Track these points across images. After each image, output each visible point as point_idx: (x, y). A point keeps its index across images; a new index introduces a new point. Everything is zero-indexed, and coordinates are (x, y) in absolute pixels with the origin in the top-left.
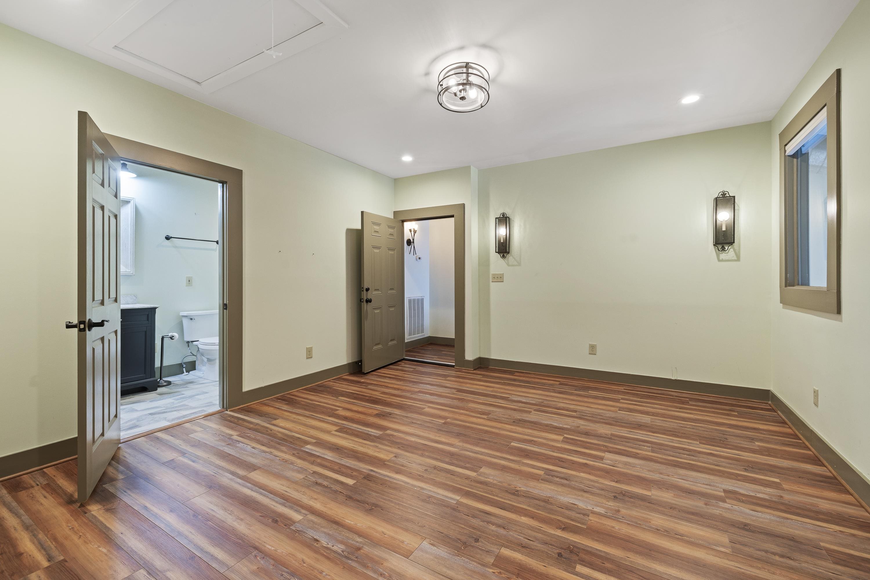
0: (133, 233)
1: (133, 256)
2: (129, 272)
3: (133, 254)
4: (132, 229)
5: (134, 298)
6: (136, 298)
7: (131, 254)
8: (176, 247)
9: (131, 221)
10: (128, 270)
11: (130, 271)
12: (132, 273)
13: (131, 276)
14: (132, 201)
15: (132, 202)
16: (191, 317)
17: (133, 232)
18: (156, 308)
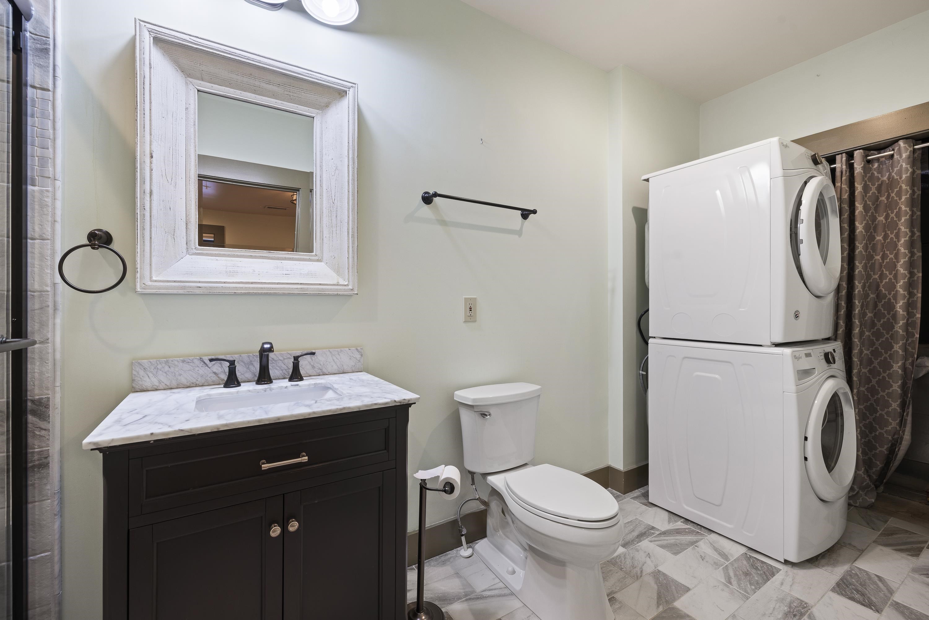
0: (353, 180)
1: (353, 243)
2: (345, 285)
3: (353, 235)
4: (350, 169)
5: (358, 356)
6: (362, 355)
7: (348, 237)
8: (443, 223)
9: (349, 146)
10: (342, 282)
11: (346, 283)
12: (352, 288)
13: (350, 296)
14: (351, 90)
15: (351, 93)
16: (484, 410)
17: (353, 175)
18: (409, 405)
